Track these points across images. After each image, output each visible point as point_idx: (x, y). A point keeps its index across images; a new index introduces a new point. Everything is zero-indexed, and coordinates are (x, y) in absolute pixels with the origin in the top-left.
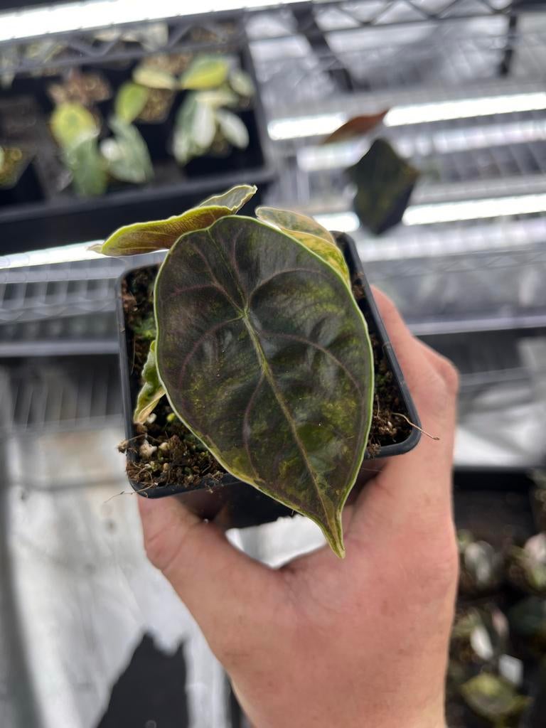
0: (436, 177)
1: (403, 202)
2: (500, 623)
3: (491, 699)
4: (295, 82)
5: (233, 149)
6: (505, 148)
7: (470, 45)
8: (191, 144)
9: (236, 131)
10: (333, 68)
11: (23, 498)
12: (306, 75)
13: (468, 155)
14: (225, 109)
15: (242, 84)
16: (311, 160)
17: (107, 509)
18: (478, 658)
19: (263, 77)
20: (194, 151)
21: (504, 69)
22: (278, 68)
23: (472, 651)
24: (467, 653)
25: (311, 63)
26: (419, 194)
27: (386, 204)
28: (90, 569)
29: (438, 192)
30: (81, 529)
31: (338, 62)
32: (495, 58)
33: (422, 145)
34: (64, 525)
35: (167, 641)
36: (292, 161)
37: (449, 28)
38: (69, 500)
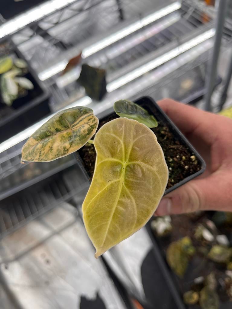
0: (113, 69)
1: (104, 84)
2: (211, 224)
3: (221, 255)
4: (43, 54)
5: (29, 91)
6: (134, 48)
7: (104, 14)
8: (10, 96)
9: (26, 83)
10: (55, 43)
11: (6, 268)
12: (46, 50)
13: (122, 56)
14: (18, 76)
15: (21, 64)
16: (62, 83)
17: (43, 256)
18: (209, 242)
19: (29, 57)
20: (12, 98)
21: (122, 18)
22: (33, 51)
23: (206, 240)
24: (204, 241)
25: (46, 44)
26: (109, 78)
27: (97, 88)
28: (47, 283)
29: (116, 75)
30: (36, 269)
31: (56, 40)
32: (117, 15)
33: (103, 59)
34: (28, 271)
35: (91, 295)
36: (55, 86)
37: (94, 10)
38: (26, 260)
